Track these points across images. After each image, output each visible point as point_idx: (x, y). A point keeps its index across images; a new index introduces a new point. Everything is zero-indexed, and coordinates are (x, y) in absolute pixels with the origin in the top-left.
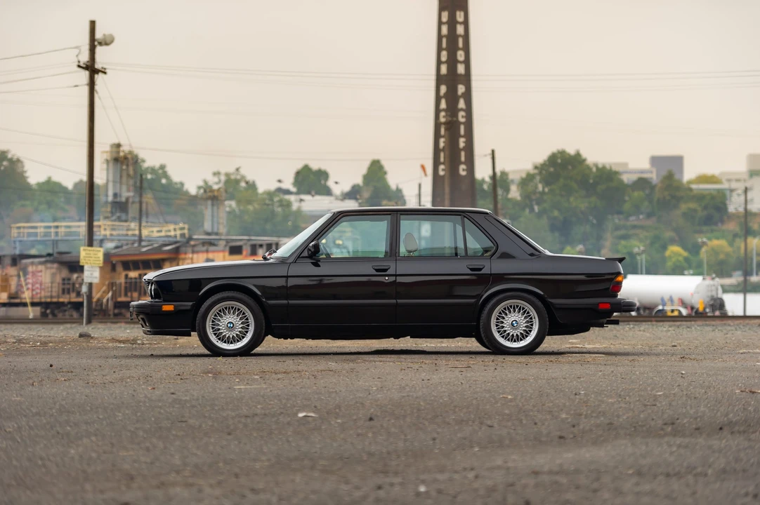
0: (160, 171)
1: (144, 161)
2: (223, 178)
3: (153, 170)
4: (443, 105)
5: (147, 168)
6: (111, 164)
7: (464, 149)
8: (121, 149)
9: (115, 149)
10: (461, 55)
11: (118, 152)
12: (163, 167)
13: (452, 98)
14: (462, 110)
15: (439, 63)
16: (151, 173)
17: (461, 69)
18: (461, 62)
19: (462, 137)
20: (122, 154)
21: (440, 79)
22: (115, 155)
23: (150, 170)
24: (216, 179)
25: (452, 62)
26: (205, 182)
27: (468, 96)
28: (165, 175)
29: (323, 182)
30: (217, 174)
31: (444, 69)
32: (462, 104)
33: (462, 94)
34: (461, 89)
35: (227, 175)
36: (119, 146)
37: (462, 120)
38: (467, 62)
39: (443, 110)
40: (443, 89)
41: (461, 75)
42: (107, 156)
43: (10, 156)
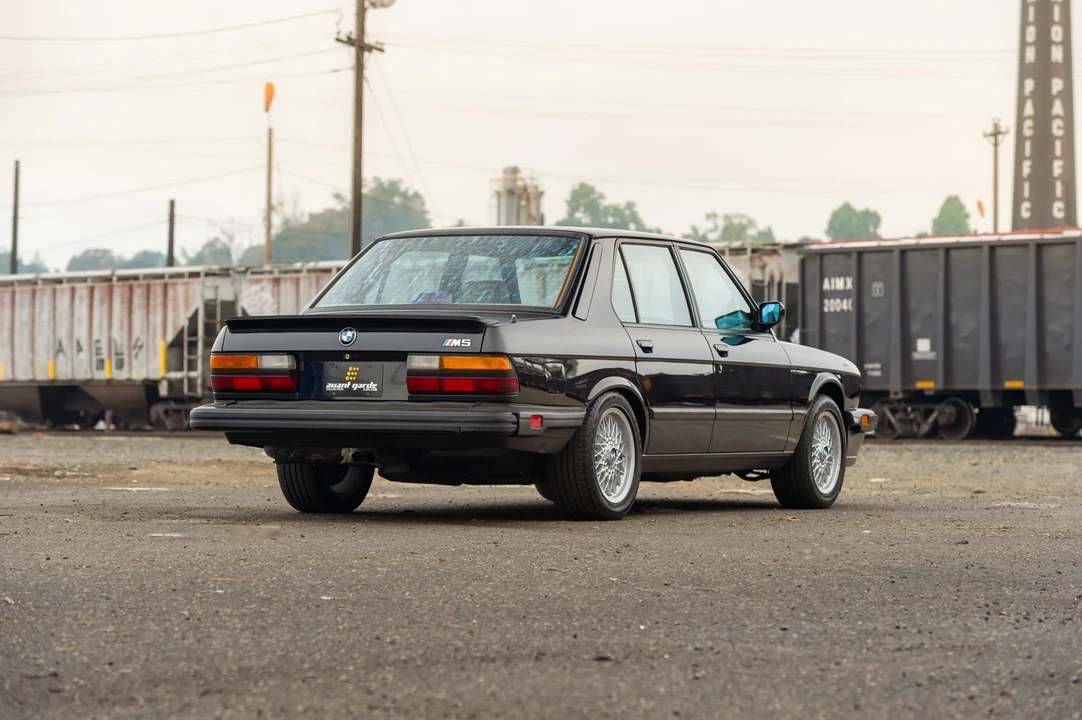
0: (627, 212)
1: (602, 197)
2: (721, 223)
3: (616, 211)
4: (1029, 110)
5: (607, 209)
6: (504, 200)
7: (1061, 177)
8: (520, 175)
9: (509, 176)
10: (1057, 34)
11: (515, 181)
12: (630, 206)
13: (1043, 98)
14: (1058, 117)
15: (1023, 44)
16: (613, 216)
17: (1057, 54)
18: (1057, 44)
19: (1058, 158)
20: (520, 183)
21: (1024, 71)
22: (509, 185)
23: (611, 211)
24: (710, 225)
25: (1044, 44)
26: (695, 230)
27: (1067, 96)
28: (635, 218)
29: (871, 229)
30: (711, 216)
31: (1031, 55)
32: (1058, 108)
33: (1060, 93)
34: (1057, 85)
35: (727, 218)
36: (515, 171)
37: (1058, 132)
38: (1067, 44)
39: (1029, 117)
40: (1029, 85)
41: (1057, 63)
42: (498, 187)
43: (403, 188)
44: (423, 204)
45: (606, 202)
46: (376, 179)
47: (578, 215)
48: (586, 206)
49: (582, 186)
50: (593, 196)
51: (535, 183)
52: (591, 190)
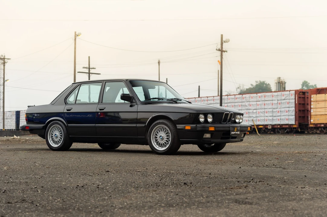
1: (309, 83)
5: (311, 86)
6: (277, 84)
8: (281, 79)
9: (278, 79)
11: (280, 80)
16: (312, 87)
20: (281, 81)
22: (278, 81)
36: (280, 78)
42: (276, 81)
43: (266, 83)
44: (270, 86)
45: (310, 85)
46: (260, 81)
47: (304, 87)
48: (305, 85)
49: (305, 81)
50: (307, 83)
51: (284, 80)
52: (307, 82)
